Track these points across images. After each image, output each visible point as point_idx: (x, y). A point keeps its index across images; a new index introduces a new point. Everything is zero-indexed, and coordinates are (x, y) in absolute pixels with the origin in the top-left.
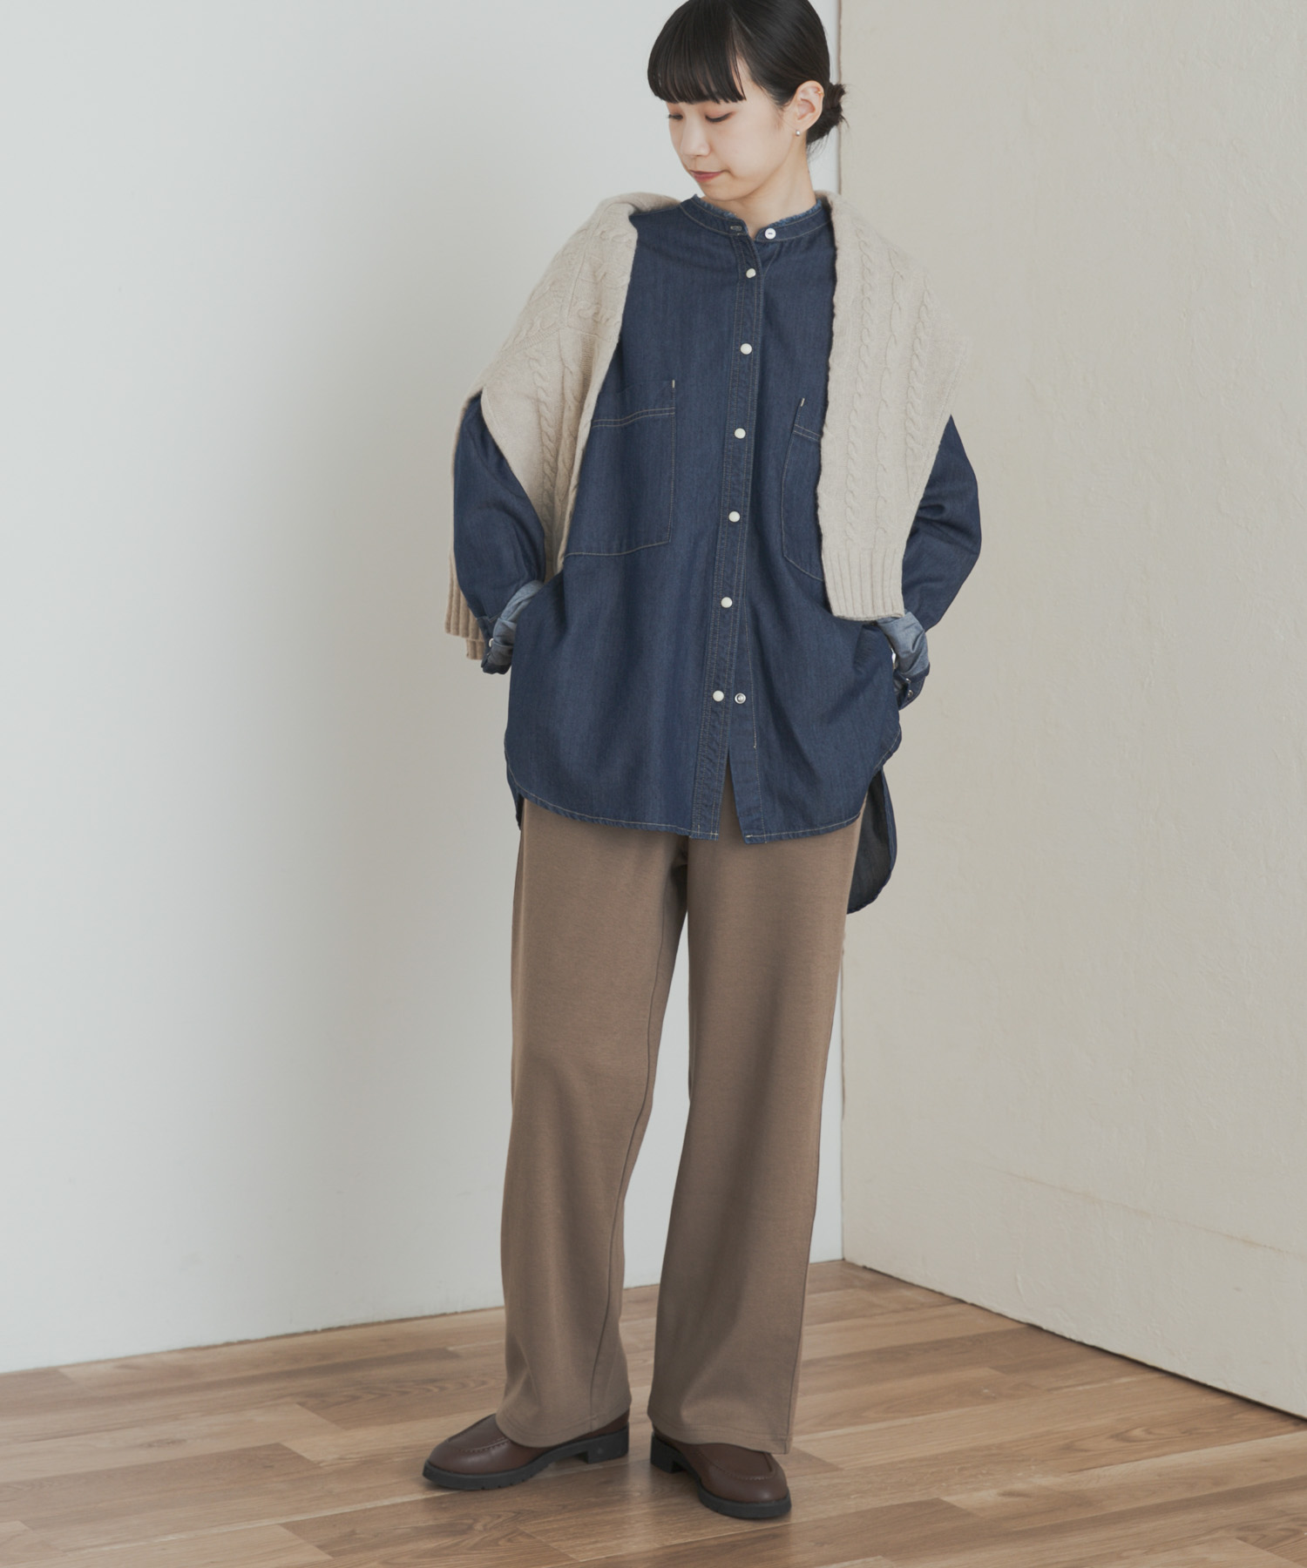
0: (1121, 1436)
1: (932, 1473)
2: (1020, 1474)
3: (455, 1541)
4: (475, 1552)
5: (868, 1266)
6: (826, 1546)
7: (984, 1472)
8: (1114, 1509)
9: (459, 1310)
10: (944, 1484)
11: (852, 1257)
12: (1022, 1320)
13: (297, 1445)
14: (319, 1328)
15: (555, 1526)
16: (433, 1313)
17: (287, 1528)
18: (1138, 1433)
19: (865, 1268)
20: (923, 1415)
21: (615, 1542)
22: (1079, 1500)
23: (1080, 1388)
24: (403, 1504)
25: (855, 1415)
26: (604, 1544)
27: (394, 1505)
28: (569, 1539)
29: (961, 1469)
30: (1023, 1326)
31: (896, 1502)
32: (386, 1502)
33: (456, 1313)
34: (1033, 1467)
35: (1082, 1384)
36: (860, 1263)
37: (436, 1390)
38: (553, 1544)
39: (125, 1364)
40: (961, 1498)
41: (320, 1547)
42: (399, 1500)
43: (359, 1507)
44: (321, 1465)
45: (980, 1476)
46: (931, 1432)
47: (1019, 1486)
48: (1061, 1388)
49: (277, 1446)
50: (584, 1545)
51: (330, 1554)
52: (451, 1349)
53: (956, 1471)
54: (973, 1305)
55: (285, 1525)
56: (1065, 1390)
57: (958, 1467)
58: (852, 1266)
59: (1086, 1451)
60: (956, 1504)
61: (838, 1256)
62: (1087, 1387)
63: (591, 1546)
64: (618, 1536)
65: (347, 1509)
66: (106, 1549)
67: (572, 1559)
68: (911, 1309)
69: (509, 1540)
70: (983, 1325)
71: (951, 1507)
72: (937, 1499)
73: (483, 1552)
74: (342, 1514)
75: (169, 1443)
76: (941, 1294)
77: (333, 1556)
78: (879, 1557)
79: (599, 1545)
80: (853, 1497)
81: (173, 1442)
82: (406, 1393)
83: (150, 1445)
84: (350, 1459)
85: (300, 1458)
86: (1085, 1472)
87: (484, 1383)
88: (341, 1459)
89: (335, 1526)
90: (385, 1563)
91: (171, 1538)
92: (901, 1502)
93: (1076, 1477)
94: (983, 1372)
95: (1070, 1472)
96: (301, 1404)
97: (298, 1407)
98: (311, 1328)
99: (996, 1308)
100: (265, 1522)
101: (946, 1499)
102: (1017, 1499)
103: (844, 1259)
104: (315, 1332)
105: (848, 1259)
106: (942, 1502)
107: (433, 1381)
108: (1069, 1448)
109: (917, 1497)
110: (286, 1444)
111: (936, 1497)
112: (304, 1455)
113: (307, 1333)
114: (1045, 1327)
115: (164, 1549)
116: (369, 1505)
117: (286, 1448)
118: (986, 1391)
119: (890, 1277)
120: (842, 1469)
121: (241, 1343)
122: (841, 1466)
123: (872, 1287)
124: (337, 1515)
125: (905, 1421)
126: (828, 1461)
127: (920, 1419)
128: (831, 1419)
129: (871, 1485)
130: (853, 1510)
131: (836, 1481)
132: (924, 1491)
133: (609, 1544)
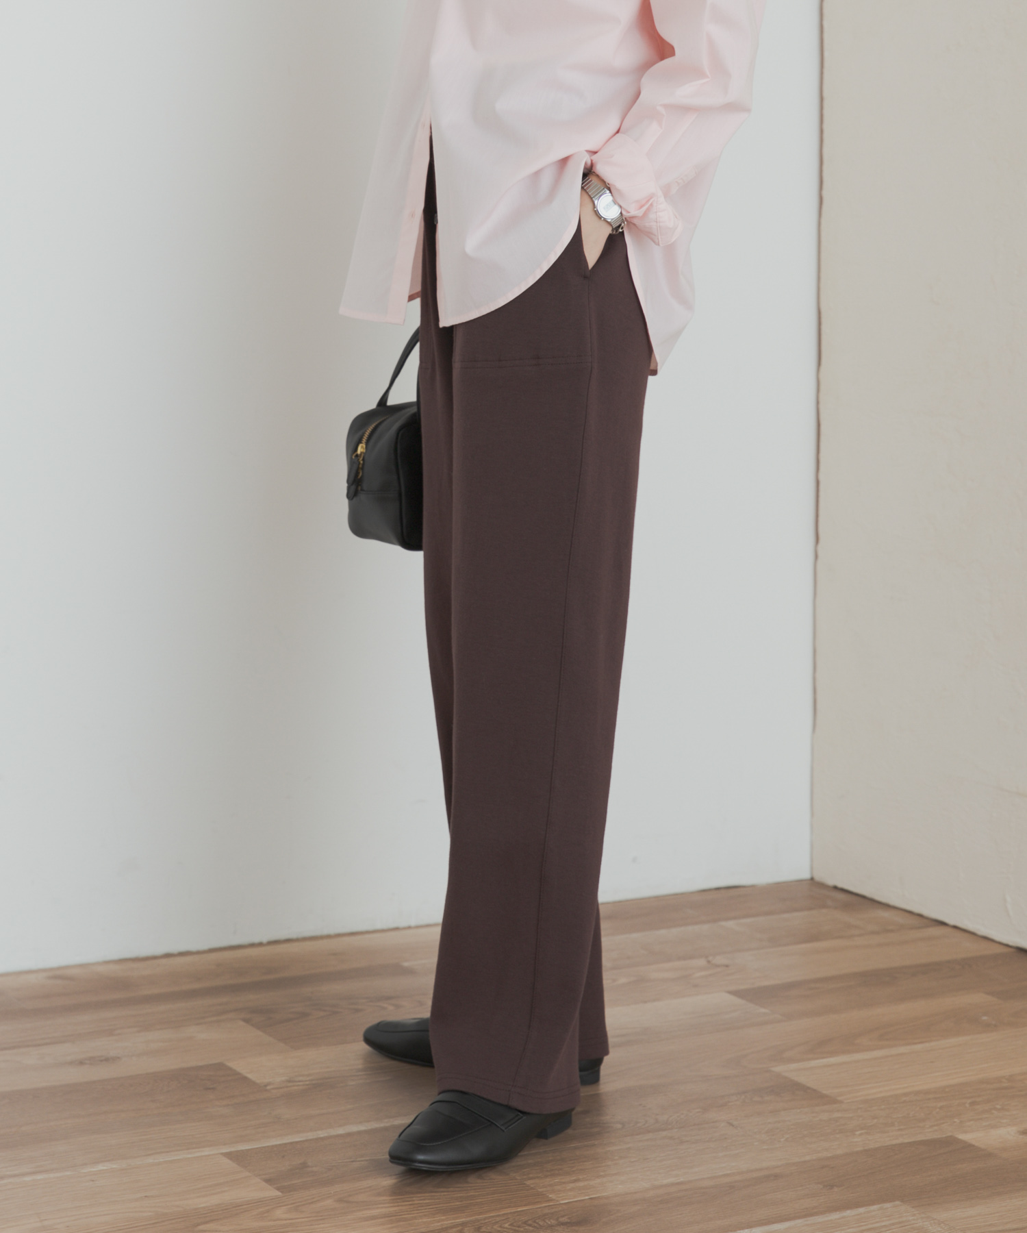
1: (941, 1108)
4: (442, 1190)
5: (840, 885)
6: (836, 1189)
7: (998, 1107)
9: (413, 924)
10: (956, 1120)
12: (1011, 944)
13: (240, 1066)
14: (265, 940)
16: (385, 926)
17: (231, 1159)
19: (835, 888)
20: (921, 1043)
21: (598, 1181)
24: (359, 1133)
25: (848, 1042)
26: (586, 1183)
27: (349, 1135)
29: (973, 1104)
31: (907, 1140)
32: (341, 1131)
33: (409, 928)
36: (831, 882)
37: (391, 1008)
38: (528, 1182)
39: (58, 974)
41: (268, 1181)
42: (354, 1128)
43: (311, 1135)
44: (268, 1088)
45: (993, 1111)
46: (932, 1062)
49: (220, 1066)
50: (564, 1183)
51: (278, 1189)
52: (406, 964)
53: (967, 1105)
54: (955, 927)
55: (229, 1155)
57: (969, 1101)
58: (822, 885)
60: (974, 1143)
63: (572, 1185)
64: (602, 1174)
65: (297, 1138)
66: (27, 1179)
67: (551, 1200)
68: (892, 931)
70: (970, 949)
71: (968, 1147)
72: (951, 1136)
73: (451, 1189)
74: (291, 1143)
75: (102, 1061)
76: (920, 916)
77: (282, 1192)
78: (898, 1203)
79: (581, 1184)
80: (858, 1133)
81: (107, 1060)
82: (357, 1011)
83: (81, 1063)
84: (299, 1081)
85: (245, 1079)
88: (289, 1081)
89: (283, 1157)
90: (340, 1200)
91: (100, 1167)
94: (977, 998)
96: (247, 1021)
97: (242, 1023)
98: (256, 940)
99: (982, 930)
100: (207, 1151)
101: (961, 1137)
103: (812, 879)
104: (261, 944)
105: (817, 878)
106: (957, 1141)
107: (389, 998)
109: (929, 1134)
110: (230, 1064)
111: (950, 1134)
112: (249, 1076)
113: (252, 945)
116: (321, 1134)
117: (230, 1069)
118: (985, 1018)
119: (863, 897)
120: (841, 1102)
121: (181, 954)
122: (839, 1098)
123: (846, 907)
124: (286, 1144)
125: (902, 1050)
126: (824, 1092)
127: (918, 1047)
128: (820, 1047)
129: (876, 1121)
130: (862, 1149)
131: (836, 1115)
132: (936, 1128)
133: (592, 1183)
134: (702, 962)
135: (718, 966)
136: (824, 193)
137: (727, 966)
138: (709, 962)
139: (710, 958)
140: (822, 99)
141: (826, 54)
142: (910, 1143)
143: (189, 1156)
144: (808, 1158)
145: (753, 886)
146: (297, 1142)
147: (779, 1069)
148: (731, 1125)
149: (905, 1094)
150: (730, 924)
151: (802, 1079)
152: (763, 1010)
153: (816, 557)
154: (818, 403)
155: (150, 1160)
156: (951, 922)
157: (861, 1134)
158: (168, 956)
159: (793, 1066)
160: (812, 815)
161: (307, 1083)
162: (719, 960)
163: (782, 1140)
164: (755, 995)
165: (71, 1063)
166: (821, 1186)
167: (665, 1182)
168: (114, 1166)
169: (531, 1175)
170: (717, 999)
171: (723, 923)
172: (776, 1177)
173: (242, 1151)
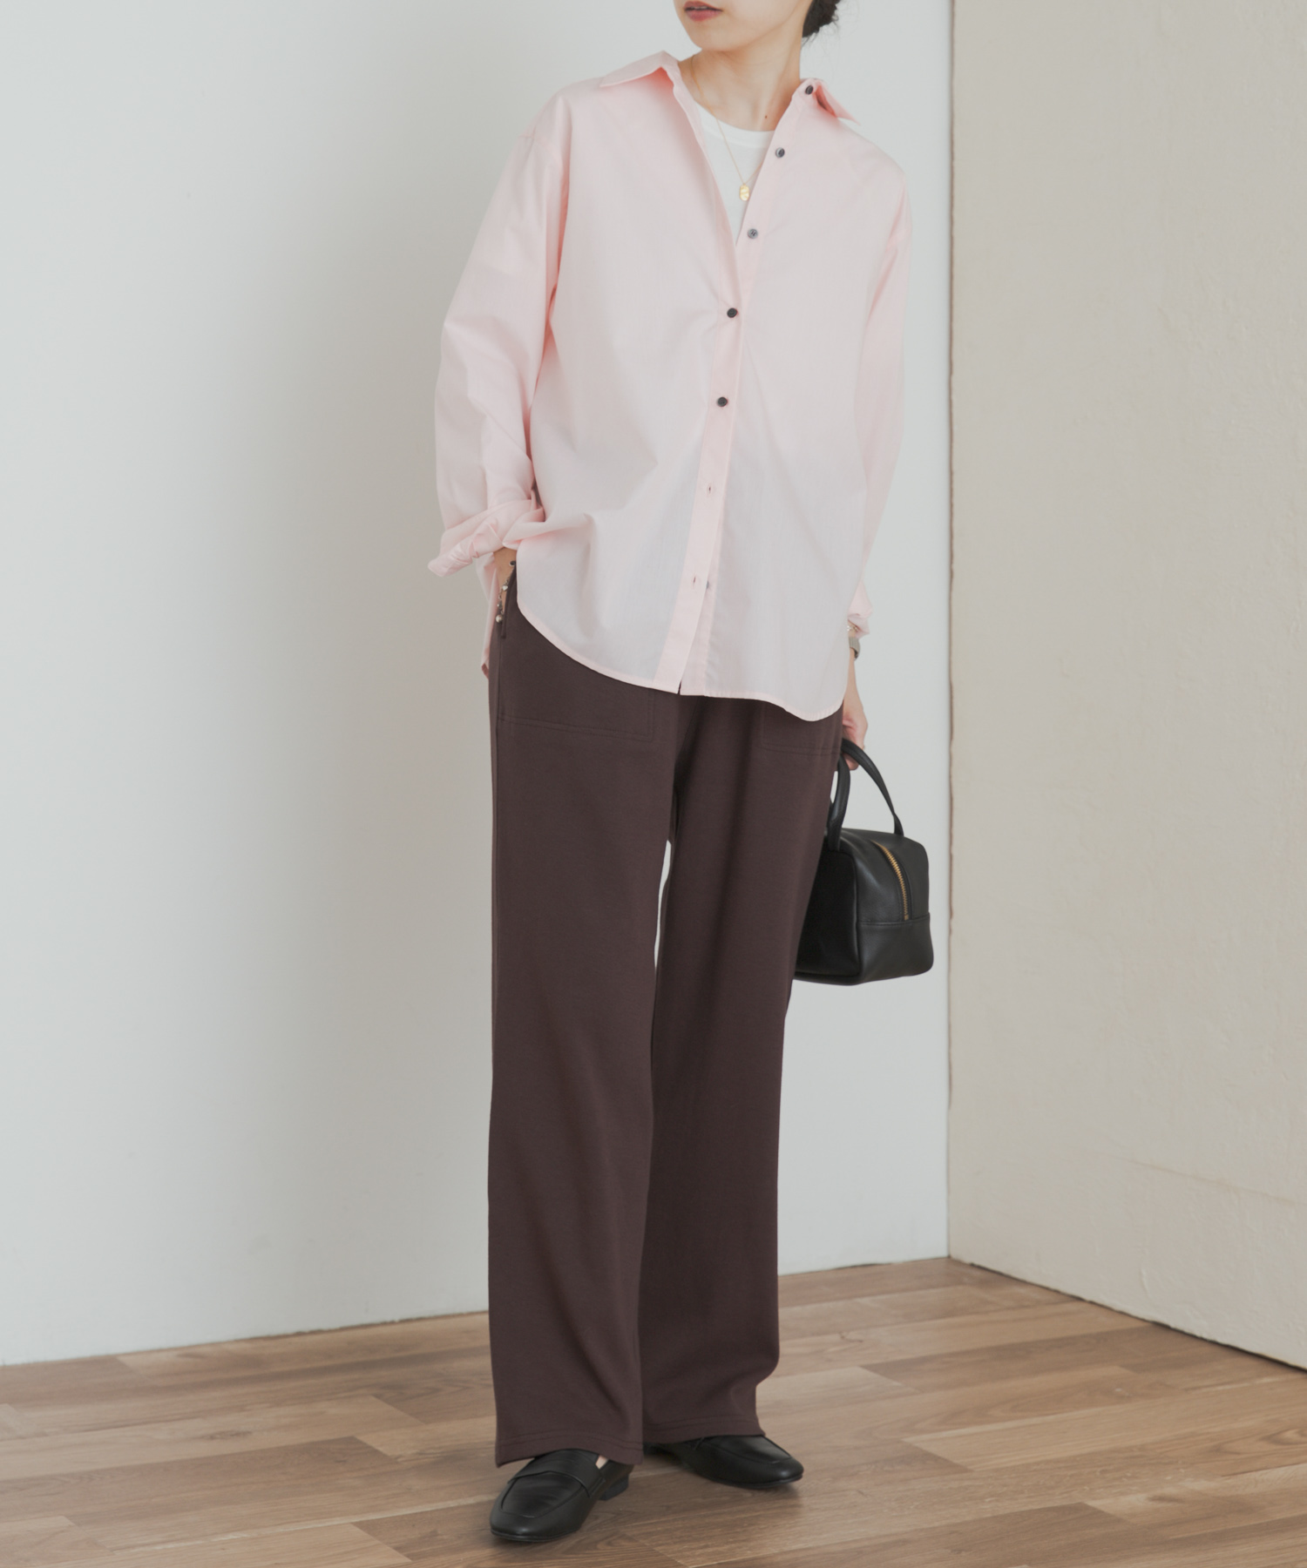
0: (1272, 1439)
1: (1071, 1476)
2: (1169, 1478)
4: (571, 1556)
5: (977, 1262)
6: (964, 1554)
7: (1129, 1475)
8: (1278, 1517)
10: (1085, 1487)
12: (1147, 1318)
13: (370, 1439)
14: (397, 1318)
15: (659, 1529)
17: (361, 1528)
18: (1290, 1435)
19: (973, 1265)
20: (1053, 1414)
21: (726, 1547)
22: (1239, 1506)
23: (1220, 1388)
25: (981, 1414)
26: (715, 1549)
28: (675, 1543)
29: (1103, 1472)
30: (1145, 1324)
31: (1035, 1507)
34: (1182, 1471)
35: (1222, 1384)
36: (968, 1259)
38: (657, 1549)
39: (189, 1353)
40: (1104, 1502)
41: (398, 1549)
43: (440, 1505)
44: (399, 1460)
45: (1123, 1479)
46: (1063, 1433)
47: (1169, 1490)
48: (1199, 1388)
49: (351, 1440)
50: (693, 1549)
51: (408, 1556)
53: (1098, 1474)
54: (1092, 1303)
55: (359, 1525)
56: (1205, 1390)
57: (1099, 1469)
58: (959, 1263)
59: (1238, 1453)
60: (1103, 1509)
62: (1228, 1387)
63: (700, 1551)
65: (428, 1508)
69: (609, 1543)
70: (1106, 1323)
71: (1097, 1513)
72: (1081, 1503)
73: (580, 1556)
74: (422, 1513)
75: (232, 1435)
76: (1057, 1292)
77: (412, 1559)
79: (710, 1550)
80: (987, 1500)
81: (238, 1434)
83: (212, 1437)
85: (376, 1452)
86: (1239, 1476)
88: (420, 1454)
89: (414, 1526)
91: (231, 1536)
92: (1042, 1506)
93: (1231, 1481)
94: (1112, 1371)
95: (1223, 1476)
96: (378, 1396)
97: (373, 1399)
99: (1117, 1305)
100: (337, 1521)
101: (1091, 1503)
102: (1169, 1505)
103: (949, 1257)
104: (392, 1323)
105: (955, 1255)
106: (1088, 1507)
108: (1218, 1450)
109: (1058, 1501)
110: (361, 1438)
111: (1080, 1501)
112: (380, 1449)
113: (384, 1324)
114: (1172, 1325)
117: (361, 1442)
118: (1118, 1390)
119: (1000, 1274)
120: (971, 1471)
121: (310, 1333)
122: (970, 1467)
123: (983, 1284)
124: (416, 1514)
125: (1035, 1420)
126: (955, 1461)
127: (1051, 1418)
128: (953, 1418)
129: (1005, 1489)
130: (989, 1515)
131: (966, 1483)
132: (1065, 1495)
133: (720, 1549)
134: (836, 1338)
135: (851, 1341)
136: (955, 566)
137: (861, 1341)
138: (843, 1337)
139: (844, 1334)
140: (951, 473)
141: (955, 428)
142: (1037, 1510)
143: (320, 1525)
144: (936, 1524)
145: (889, 1264)
146: (427, 1512)
147: (911, 1439)
148: (862, 1493)
149: (1037, 1463)
150: (866, 1301)
151: (933, 1449)
152: (896, 1384)
153: (950, 931)
154: (950, 777)
155: (281, 1529)
156: (1087, 1297)
157: (990, 1502)
158: (296, 1334)
159: (925, 1437)
160: (949, 1192)
161: (438, 1455)
162: (853, 1335)
163: (912, 1507)
164: (888, 1369)
165: (202, 1438)
166: (949, 1551)
168: (245, 1535)
169: (660, 1542)
170: (851, 1373)
171: (859, 1300)
172: (905, 1542)
173: (372, 1520)
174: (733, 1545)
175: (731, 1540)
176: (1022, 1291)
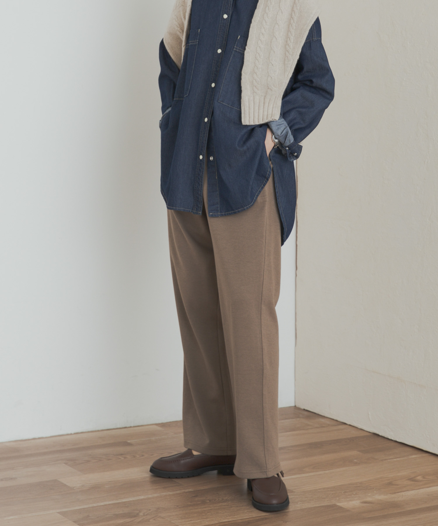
0: (412, 479)
1: (332, 494)
2: (369, 494)
3: (132, 520)
5: (306, 409)
7: (354, 493)
8: (409, 509)
9: (132, 426)
10: (337, 498)
11: (298, 405)
12: (371, 432)
13: (64, 480)
14: (73, 432)
15: (174, 514)
16: (121, 427)
17: (60, 514)
18: (419, 478)
19: (304, 410)
20: (329, 470)
21: (199, 521)
22: (394, 505)
23: (395, 460)
24: (109, 504)
25: (300, 470)
26: (194, 521)
27: (105, 505)
28: (179, 519)
29: (345, 492)
30: (370, 434)
31: (317, 505)
32: (102, 504)
33: (131, 427)
34: (375, 492)
35: (396, 458)
36: (302, 407)
37: (123, 458)
38: (172, 521)
40: (344, 504)
41: (75, 522)
42: (107, 503)
43: (91, 506)
44: (75, 488)
45: (353, 495)
46: (332, 477)
47: (369, 499)
48: (387, 459)
49: (56, 481)
52: (129, 441)
53: (343, 493)
54: (350, 425)
55: (58, 513)
56: (389, 460)
57: (343, 491)
58: (299, 409)
59: (397, 485)
60: (342, 506)
61: (293, 405)
62: (398, 459)
63: (189, 522)
65: (86, 507)
68: (324, 427)
69: (154, 520)
70: (354, 433)
71: (341, 508)
73: (144, 524)
74: (83, 508)
76: (337, 421)
79: (192, 522)
80: (299, 503)
81: (11, 479)
82: (109, 459)
83: (2, 480)
84: (87, 486)
85: (65, 485)
86: (397, 494)
87: (143, 456)
88: (83, 486)
89: (81, 513)
91: (11, 517)
92: (319, 505)
93: (393, 496)
94: (354, 453)
95: (390, 494)
96: (65, 463)
98: (69, 432)
99: (360, 426)
100: (51, 512)
101: (338, 504)
102: (368, 505)
103: (295, 406)
104: (71, 434)
105: (297, 406)
106: (337, 506)
107: (122, 455)
108: (390, 484)
109: (326, 503)
110: (60, 480)
111: (334, 503)
112: (67, 484)
113: (68, 435)
114: (380, 434)
115: (8, 522)
116: (95, 505)
117: (60, 482)
118: (355, 460)
119: (315, 413)
120: (294, 492)
121: (39, 438)
122: (294, 491)
123: (308, 417)
124: (81, 509)
125: (321, 473)
129: (306, 499)
132: (329, 501)
133: (196, 521)
142: (318, 507)
146: (85, 508)
149: (320, 489)
156: (348, 423)
157: (300, 504)
158: (34, 439)
161: (89, 486)
167: (224, 521)
168: (16, 517)
173: (64, 511)
174: (201, 520)
175: (200, 518)
176: (323, 420)
